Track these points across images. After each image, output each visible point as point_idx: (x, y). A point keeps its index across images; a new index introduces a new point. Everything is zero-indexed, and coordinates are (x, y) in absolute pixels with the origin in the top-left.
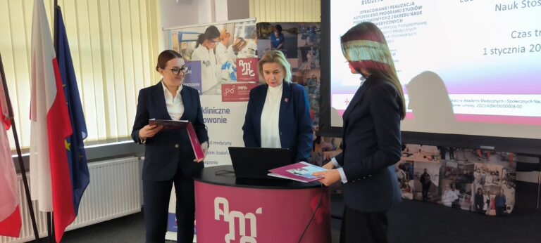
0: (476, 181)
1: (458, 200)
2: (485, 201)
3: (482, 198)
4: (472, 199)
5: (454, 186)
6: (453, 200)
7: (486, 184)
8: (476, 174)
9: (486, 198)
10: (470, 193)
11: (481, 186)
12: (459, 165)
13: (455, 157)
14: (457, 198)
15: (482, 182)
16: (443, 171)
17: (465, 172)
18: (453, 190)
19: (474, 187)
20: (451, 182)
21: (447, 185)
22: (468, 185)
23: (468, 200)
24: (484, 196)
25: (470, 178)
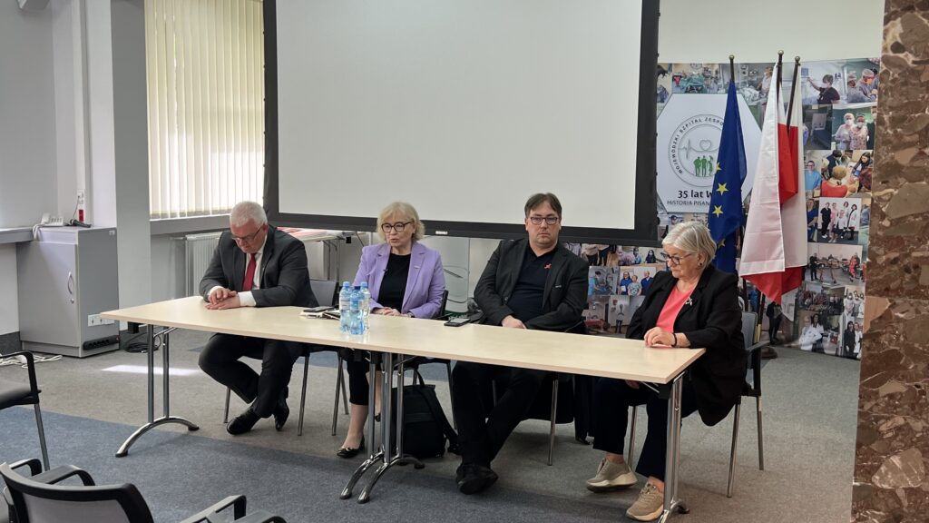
0: (846, 312)
1: (821, 340)
2: (857, 339)
3: (854, 336)
4: (840, 338)
5: (816, 319)
6: (814, 340)
7: (860, 316)
8: (846, 302)
9: (858, 335)
10: (837, 330)
11: (852, 319)
12: (824, 288)
13: (818, 276)
14: (819, 337)
15: (854, 314)
16: (801, 298)
17: (832, 298)
18: (815, 326)
19: (843, 320)
20: (812, 313)
21: (806, 319)
22: (836, 317)
23: (834, 340)
24: (856, 332)
25: (838, 307)
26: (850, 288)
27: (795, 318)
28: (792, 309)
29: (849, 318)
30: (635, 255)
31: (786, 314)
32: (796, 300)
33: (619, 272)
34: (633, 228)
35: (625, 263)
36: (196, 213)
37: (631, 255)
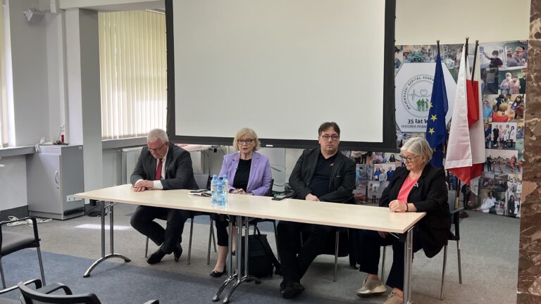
0: (509, 189)
1: (494, 207)
2: (516, 206)
3: (514, 204)
4: (506, 205)
5: (491, 194)
6: (490, 206)
7: (517, 192)
8: (509, 184)
9: (516, 203)
10: (504, 200)
11: (513, 194)
12: (496, 176)
13: (492, 169)
14: (493, 204)
15: (514, 190)
16: (482, 182)
17: (500, 182)
18: (491, 198)
19: (508, 194)
20: (488, 191)
21: (485, 194)
22: (503, 193)
23: (502, 206)
24: (515, 202)
25: (505, 187)
26: (511, 176)
27: (479, 193)
28: (477, 188)
29: (511, 193)
30: (383, 157)
31: (473, 191)
32: (479, 183)
33: (373, 168)
34: (382, 141)
35: (377, 162)
36: (128, 136)
37: (380, 158)
